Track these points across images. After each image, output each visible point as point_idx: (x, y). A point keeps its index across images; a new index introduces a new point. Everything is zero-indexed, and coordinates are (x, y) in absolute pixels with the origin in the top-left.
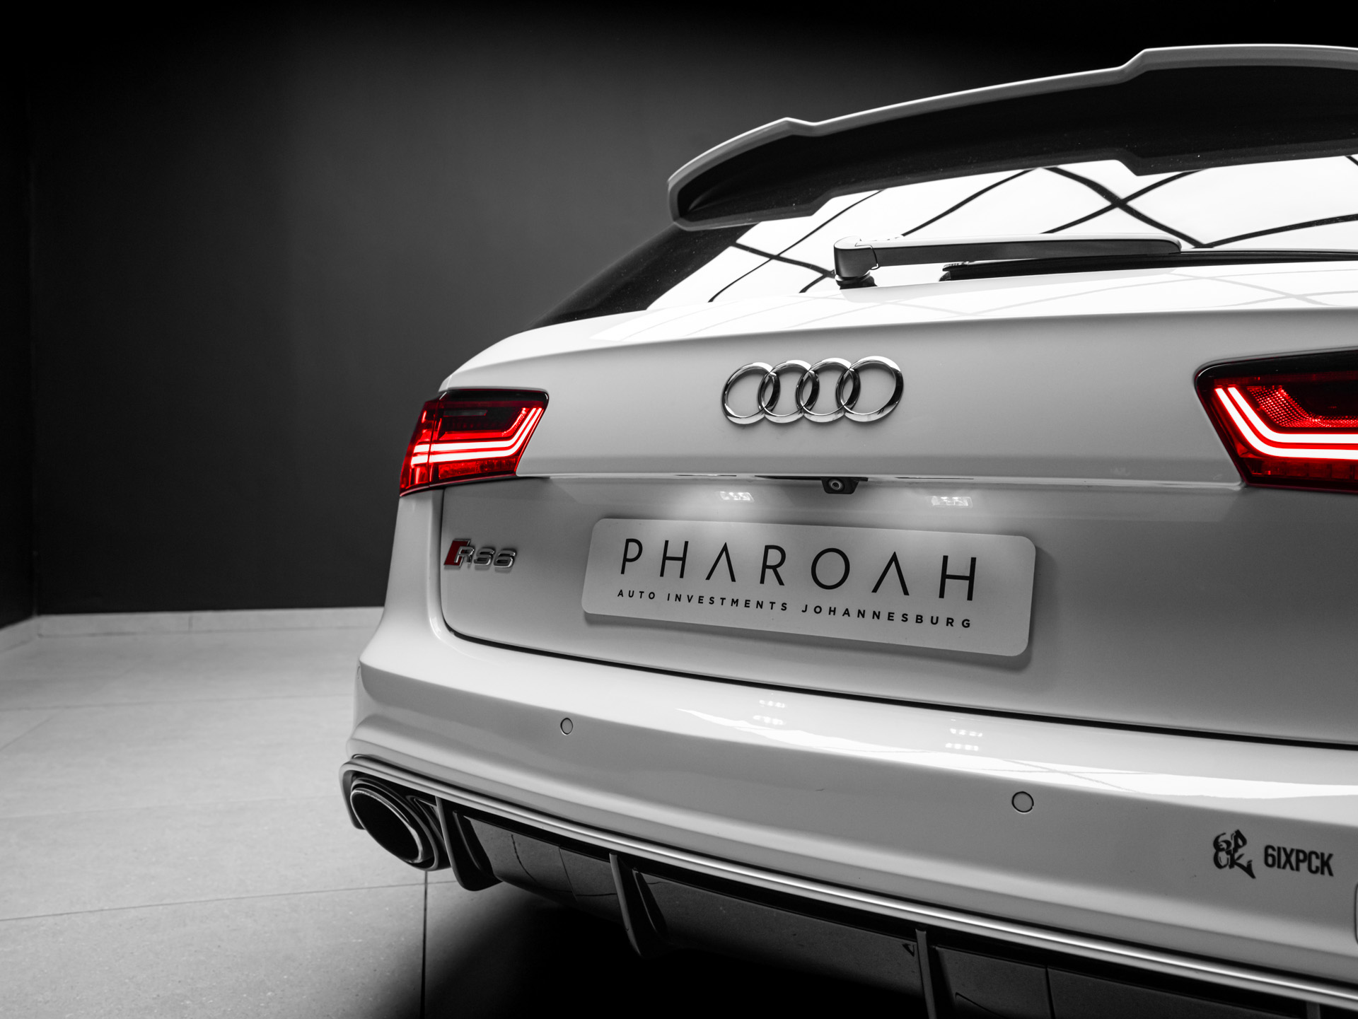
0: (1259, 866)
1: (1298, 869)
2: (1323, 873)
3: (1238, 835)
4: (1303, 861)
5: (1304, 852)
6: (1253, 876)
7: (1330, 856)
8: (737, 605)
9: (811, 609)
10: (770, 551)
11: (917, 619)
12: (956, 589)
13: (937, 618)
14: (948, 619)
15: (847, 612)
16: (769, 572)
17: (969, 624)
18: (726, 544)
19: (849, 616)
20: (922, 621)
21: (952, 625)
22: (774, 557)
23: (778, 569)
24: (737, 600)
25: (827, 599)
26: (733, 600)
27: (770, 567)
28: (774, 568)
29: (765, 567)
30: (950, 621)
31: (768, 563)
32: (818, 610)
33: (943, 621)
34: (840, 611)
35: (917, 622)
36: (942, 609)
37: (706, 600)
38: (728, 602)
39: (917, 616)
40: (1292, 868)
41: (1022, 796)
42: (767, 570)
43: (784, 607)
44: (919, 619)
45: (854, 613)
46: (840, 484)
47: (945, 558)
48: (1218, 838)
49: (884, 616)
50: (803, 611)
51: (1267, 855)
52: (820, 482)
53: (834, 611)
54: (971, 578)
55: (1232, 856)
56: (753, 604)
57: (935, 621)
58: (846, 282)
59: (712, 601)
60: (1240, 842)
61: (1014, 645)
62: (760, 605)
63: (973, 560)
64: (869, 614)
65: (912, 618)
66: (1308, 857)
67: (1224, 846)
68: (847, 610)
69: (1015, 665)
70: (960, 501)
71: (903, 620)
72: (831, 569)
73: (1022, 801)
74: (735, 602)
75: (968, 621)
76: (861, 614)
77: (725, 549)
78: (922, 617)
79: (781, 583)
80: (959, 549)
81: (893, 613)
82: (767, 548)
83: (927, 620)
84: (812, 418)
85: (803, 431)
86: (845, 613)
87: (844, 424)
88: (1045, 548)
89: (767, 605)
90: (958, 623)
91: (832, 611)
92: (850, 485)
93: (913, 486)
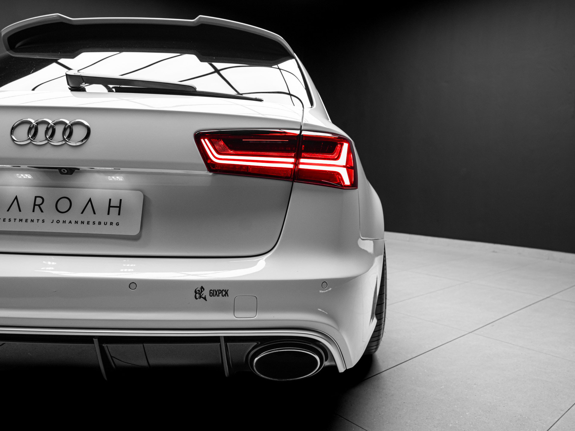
0: (208, 297)
1: (219, 296)
2: (226, 296)
3: (202, 288)
4: (220, 293)
5: (220, 290)
6: (206, 300)
7: (228, 290)
8: (22, 222)
9: (55, 221)
10: (37, 198)
11: (99, 223)
12: (114, 211)
13: (107, 222)
14: (111, 223)
15: (70, 222)
16: (37, 207)
17: (118, 224)
18: (16, 196)
19: (71, 223)
20: (101, 224)
21: (112, 225)
22: (39, 201)
23: (41, 206)
24: (22, 220)
25: (62, 217)
26: (20, 219)
27: (37, 205)
28: (39, 205)
29: (35, 205)
30: (112, 223)
31: (36, 204)
32: (58, 222)
33: (109, 223)
34: (67, 222)
35: (99, 224)
36: (109, 219)
37: (7, 220)
38: (17, 220)
39: (99, 222)
40: (217, 296)
41: (133, 284)
42: (36, 207)
43: (43, 221)
44: (100, 223)
45: (73, 222)
46: (66, 171)
47: (110, 200)
48: (196, 289)
49: (86, 223)
50: (52, 223)
51: (210, 293)
52: (58, 170)
53: (65, 222)
54: (120, 207)
55: (200, 295)
56: (29, 221)
57: (105, 224)
58: (73, 89)
59: (10, 220)
60: (203, 290)
61: (134, 231)
62: (32, 221)
63: (121, 200)
64: (79, 222)
65: (97, 223)
66: (222, 292)
67: (198, 292)
68: (70, 221)
69: (135, 238)
70: (119, 178)
71: (93, 224)
72: (64, 205)
73: (133, 286)
74: (21, 220)
75: (118, 223)
76: (76, 222)
77: (16, 198)
78: (101, 222)
79: (42, 211)
80: (115, 196)
81: (89, 222)
82: (36, 197)
83: (102, 223)
84: (52, 143)
85: (48, 148)
86: (69, 222)
87: (66, 146)
88: (147, 195)
89: (35, 221)
90: (114, 224)
91: (64, 222)
92: (71, 171)
93: (99, 172)
